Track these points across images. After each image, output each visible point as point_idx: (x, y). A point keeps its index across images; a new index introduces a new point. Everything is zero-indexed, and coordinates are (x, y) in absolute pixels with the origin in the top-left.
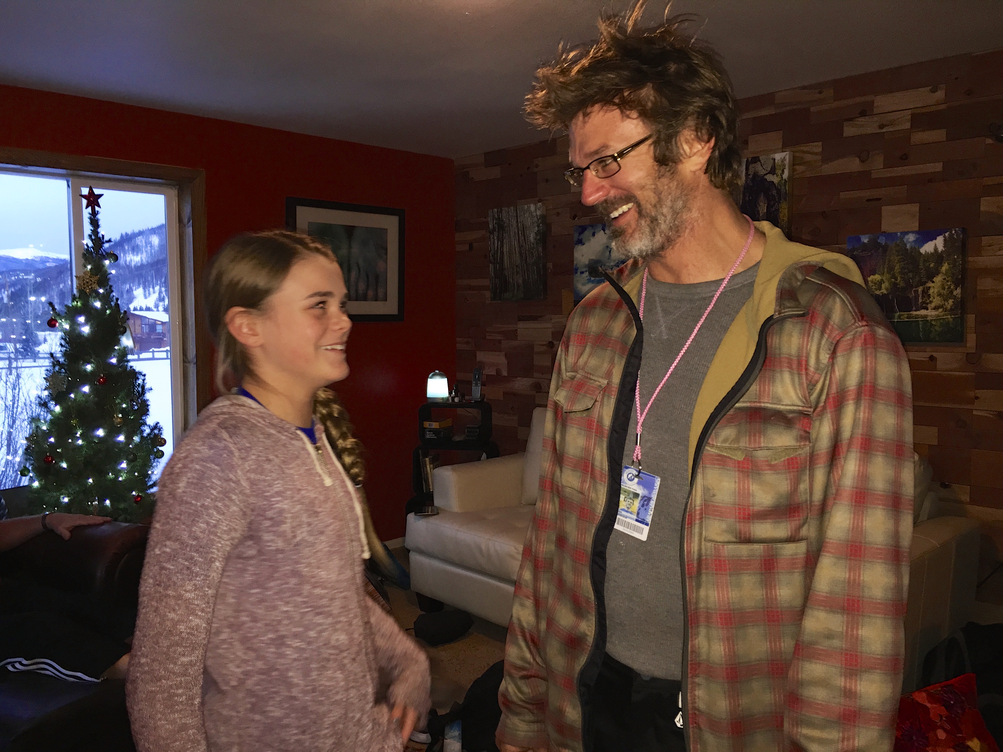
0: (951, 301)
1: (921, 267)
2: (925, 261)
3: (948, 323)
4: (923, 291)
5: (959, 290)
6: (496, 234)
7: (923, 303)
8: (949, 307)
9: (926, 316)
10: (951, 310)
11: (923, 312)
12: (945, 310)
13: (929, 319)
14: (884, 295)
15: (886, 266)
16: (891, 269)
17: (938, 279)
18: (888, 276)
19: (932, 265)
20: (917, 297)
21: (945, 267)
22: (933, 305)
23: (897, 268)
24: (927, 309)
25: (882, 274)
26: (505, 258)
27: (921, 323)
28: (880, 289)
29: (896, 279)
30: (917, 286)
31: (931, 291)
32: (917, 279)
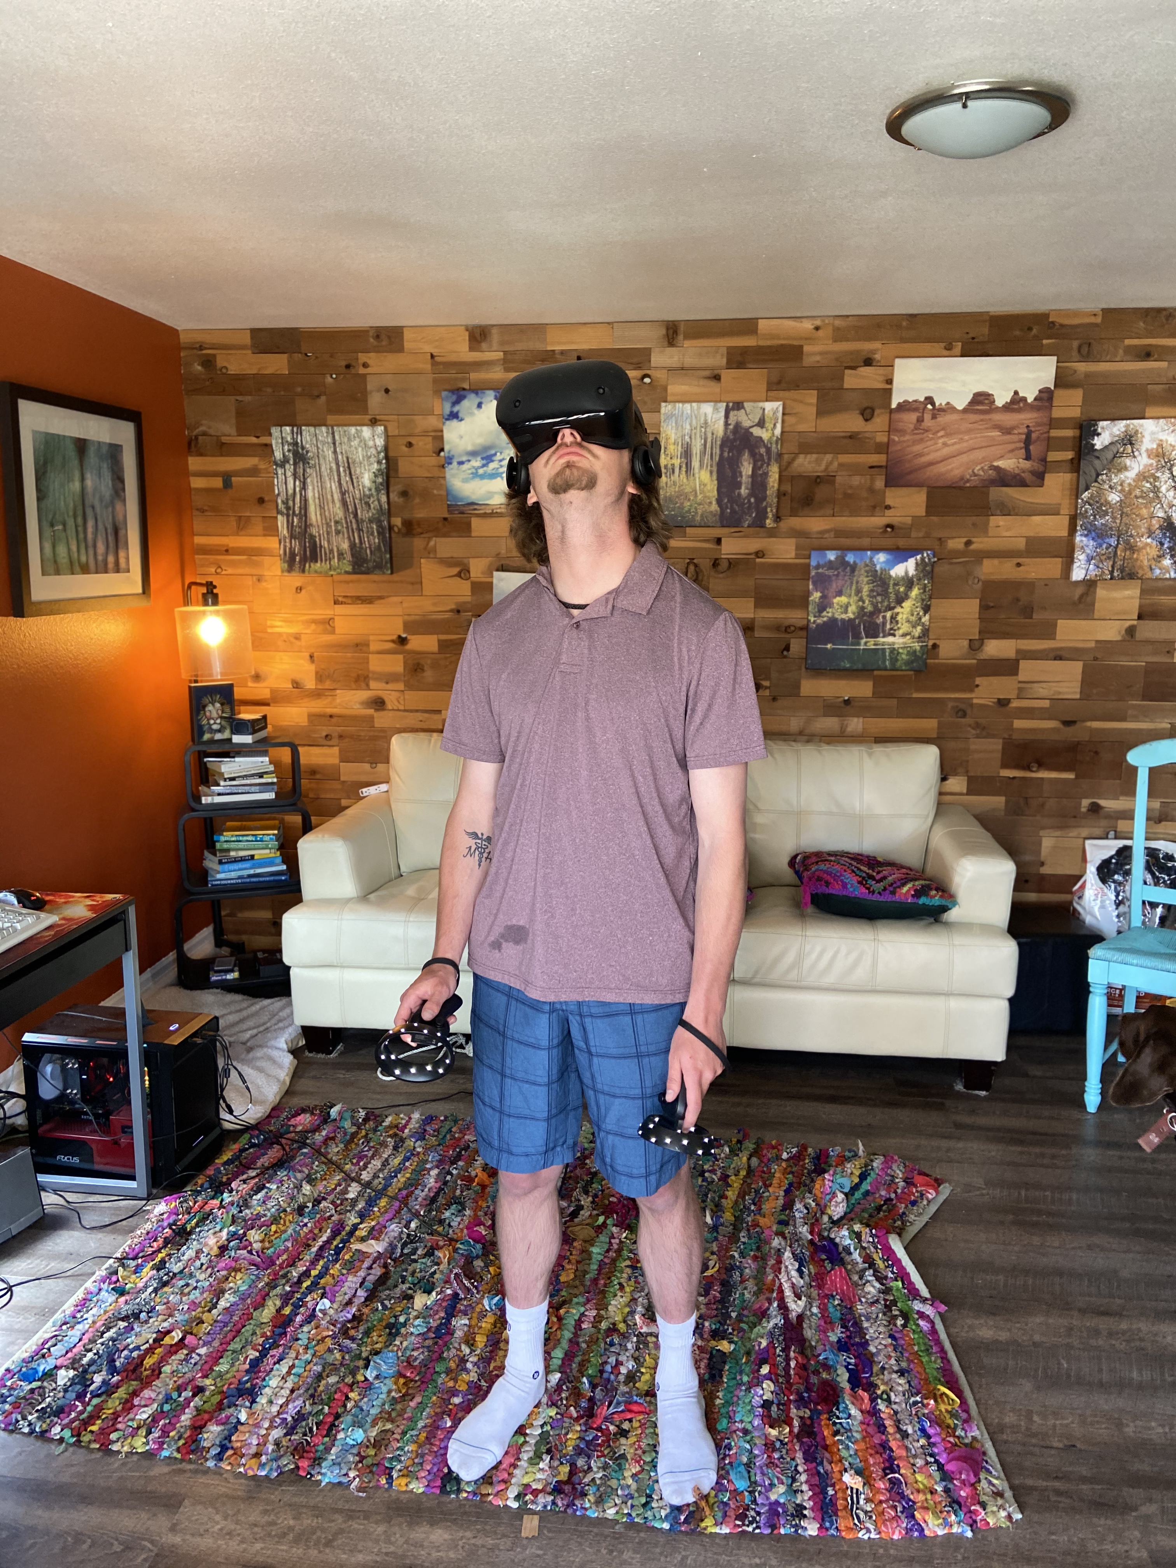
0: (919, 628)
1: (891, 590)
2: (895, 584)
3: (915, 651)
4: (892, 618)
5: (927, 617)
6: (290, 468)
7: (891, 629)
8: (917, 635)
9: (894, 644)
10: (919, 637)
11: (890, 639)
12: (913, 638)
13: (896, 646)
14: (850, 620)
15: (854, 587)
16: (859, 591)
17: (907, 604)
18: (856, 598)
19: (902, 589)
20: (884, 624)
21: (915, 592)
22: (901, 632)
23: (866, 590)
24: (894, 635)
25: (850, 596)
26: (312, 508)
27: (888, 652)
28: (846, 612)
29: (864, 602)
30: (885, 611)
31: (899, 618)
32: (886, 604)
